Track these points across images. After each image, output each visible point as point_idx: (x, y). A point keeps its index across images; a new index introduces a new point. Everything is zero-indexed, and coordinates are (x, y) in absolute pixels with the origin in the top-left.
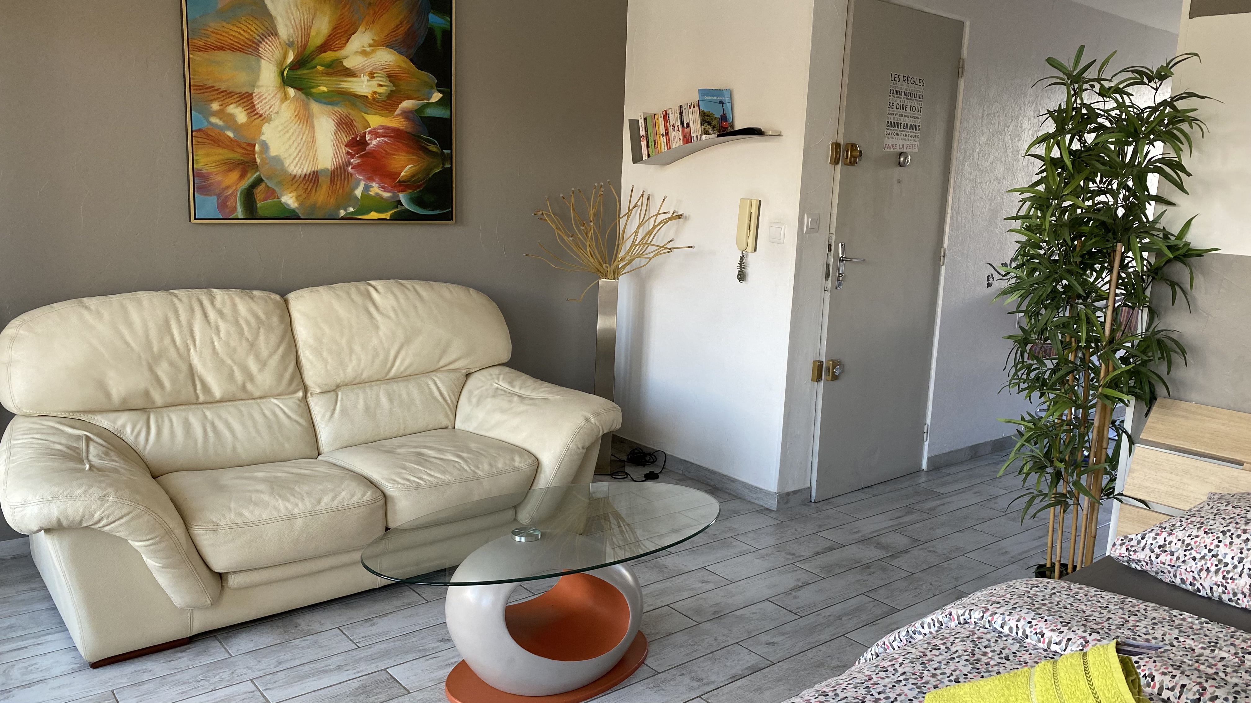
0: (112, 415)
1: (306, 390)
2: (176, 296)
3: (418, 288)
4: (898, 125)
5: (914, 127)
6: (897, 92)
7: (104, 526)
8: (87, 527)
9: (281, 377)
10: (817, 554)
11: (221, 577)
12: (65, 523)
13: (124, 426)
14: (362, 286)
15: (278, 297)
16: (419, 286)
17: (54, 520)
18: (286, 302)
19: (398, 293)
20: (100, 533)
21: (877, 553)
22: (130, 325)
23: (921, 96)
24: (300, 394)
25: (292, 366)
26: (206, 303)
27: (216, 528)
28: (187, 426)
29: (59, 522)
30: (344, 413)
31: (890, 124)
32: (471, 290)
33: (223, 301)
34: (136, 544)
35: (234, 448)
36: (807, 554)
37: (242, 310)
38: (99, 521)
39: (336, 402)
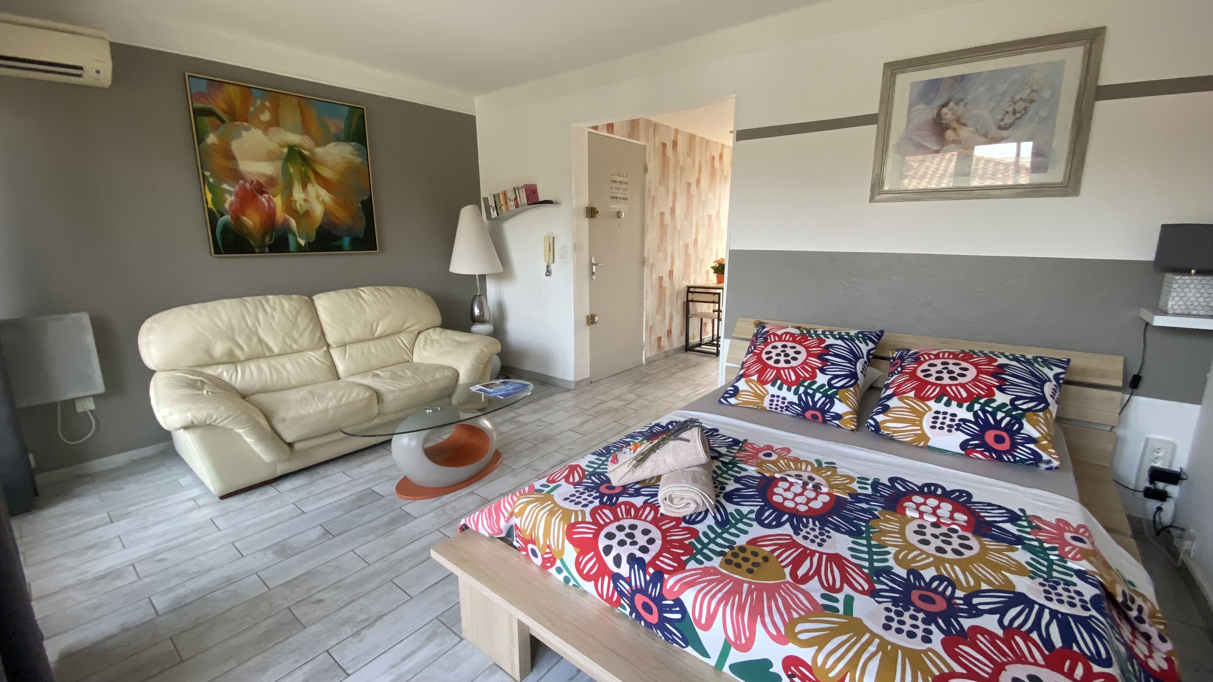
0: (214, 367)
1: (328, 346)
2: (246, 300)
3: (387, 290)
4: (617, 198)
5: (625, 199)
6: (614, 181)
7: (219, 423)
8: (210, 425)
9: (313, 340)
10: (594, 406)
11: (290, 445)
12: (195, 422)
13: (222, 373)
14: (355, 290)
15: (306, 298)
16: (387, 289)
17: (190, 422)
18: (312, 301)
19: (376, 293)
20: (217, 427)
21: (622, 403)
22: (220, 317)
23: (627, 183)
24: (325, 348)
25: (318, 334)
26: (264, 303)
27: (284, 420)
28: (259, 369)
29: (192, 422)
30: (351, 356)
31: (612, 197)
32: (416, 290)
33: (274, 301)
34: (240, 431)
35: (289, 379)
36: (589, 407)
37: (286, 305)
38: (217, 419)
39: (346, 352)
